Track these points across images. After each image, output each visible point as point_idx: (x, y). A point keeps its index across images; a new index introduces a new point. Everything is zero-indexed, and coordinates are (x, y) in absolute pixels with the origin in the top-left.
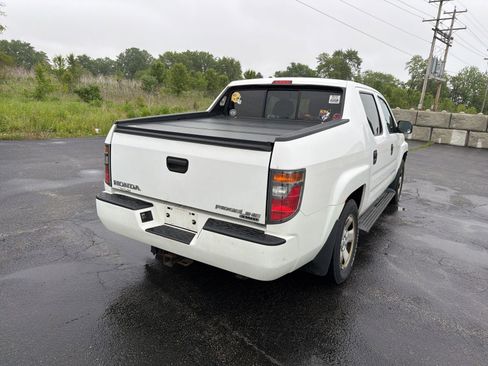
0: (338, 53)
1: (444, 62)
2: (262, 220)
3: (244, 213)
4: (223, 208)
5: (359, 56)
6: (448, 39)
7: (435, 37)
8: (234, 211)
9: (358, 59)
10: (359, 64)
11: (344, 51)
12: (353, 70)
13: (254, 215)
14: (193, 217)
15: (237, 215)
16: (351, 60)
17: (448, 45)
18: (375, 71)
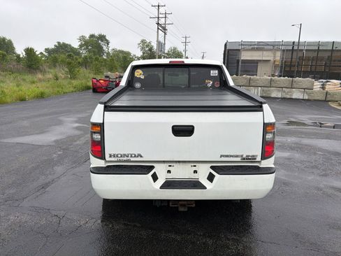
0: (92, 36)
1: (165, 44)
2: (259, 159)
3: (244, 156)
4: (227, 156)
5: (107, 38)
6: (164, 29)
7: (158, 28)
8: (237, 156)
9: (107, 40)
10: (108, 44)
11: (97, 34)
12: (105, 48)
13: (253, 156)
14: (195, 169)
15: (239, 159)
16: (102, 41)
17: (165, 34)
18: (118, 49)
